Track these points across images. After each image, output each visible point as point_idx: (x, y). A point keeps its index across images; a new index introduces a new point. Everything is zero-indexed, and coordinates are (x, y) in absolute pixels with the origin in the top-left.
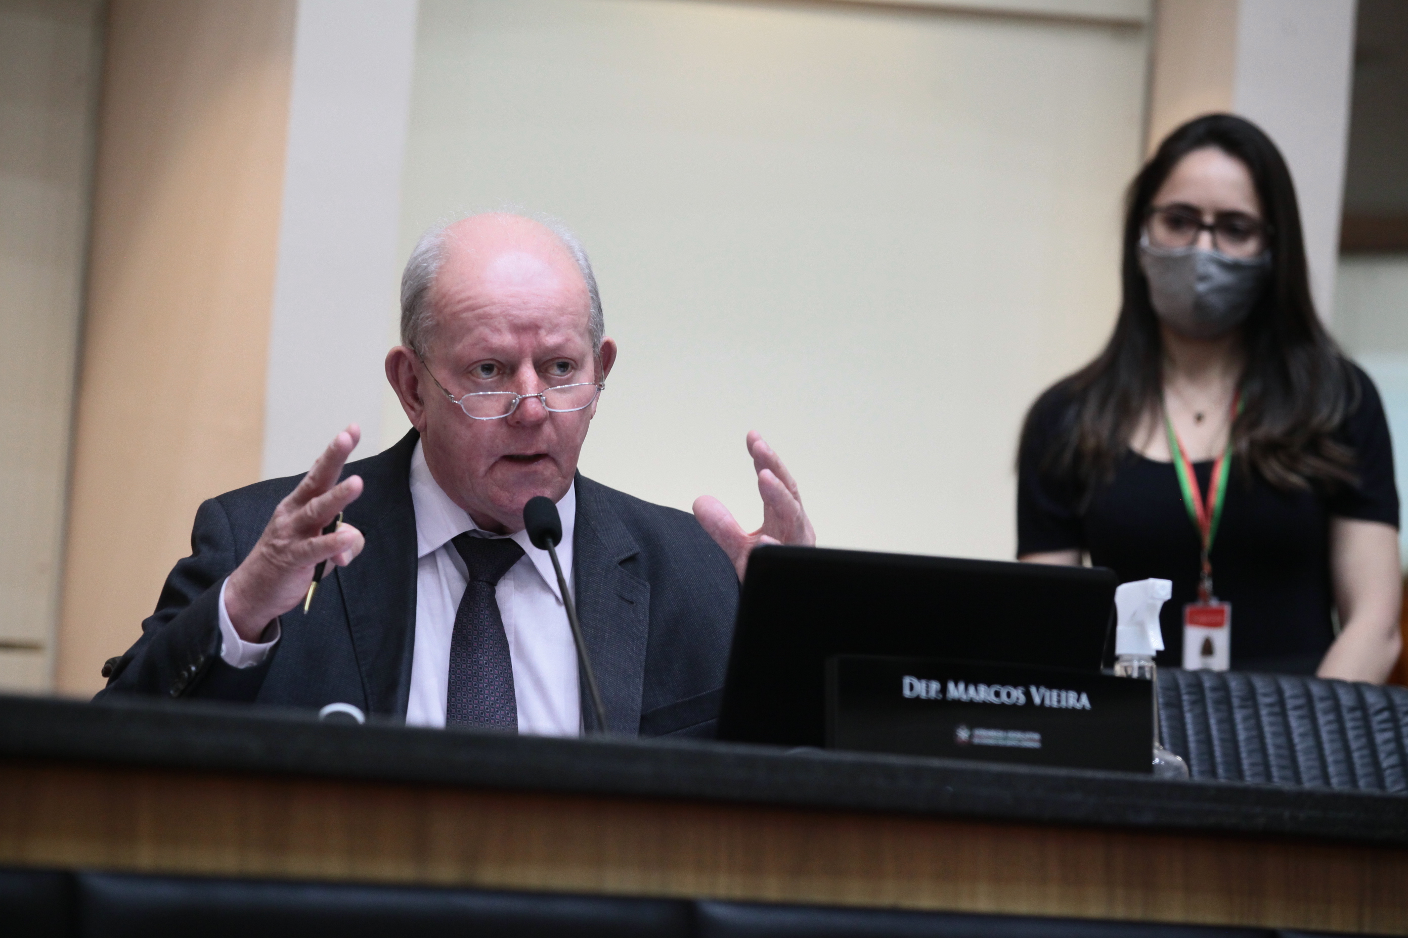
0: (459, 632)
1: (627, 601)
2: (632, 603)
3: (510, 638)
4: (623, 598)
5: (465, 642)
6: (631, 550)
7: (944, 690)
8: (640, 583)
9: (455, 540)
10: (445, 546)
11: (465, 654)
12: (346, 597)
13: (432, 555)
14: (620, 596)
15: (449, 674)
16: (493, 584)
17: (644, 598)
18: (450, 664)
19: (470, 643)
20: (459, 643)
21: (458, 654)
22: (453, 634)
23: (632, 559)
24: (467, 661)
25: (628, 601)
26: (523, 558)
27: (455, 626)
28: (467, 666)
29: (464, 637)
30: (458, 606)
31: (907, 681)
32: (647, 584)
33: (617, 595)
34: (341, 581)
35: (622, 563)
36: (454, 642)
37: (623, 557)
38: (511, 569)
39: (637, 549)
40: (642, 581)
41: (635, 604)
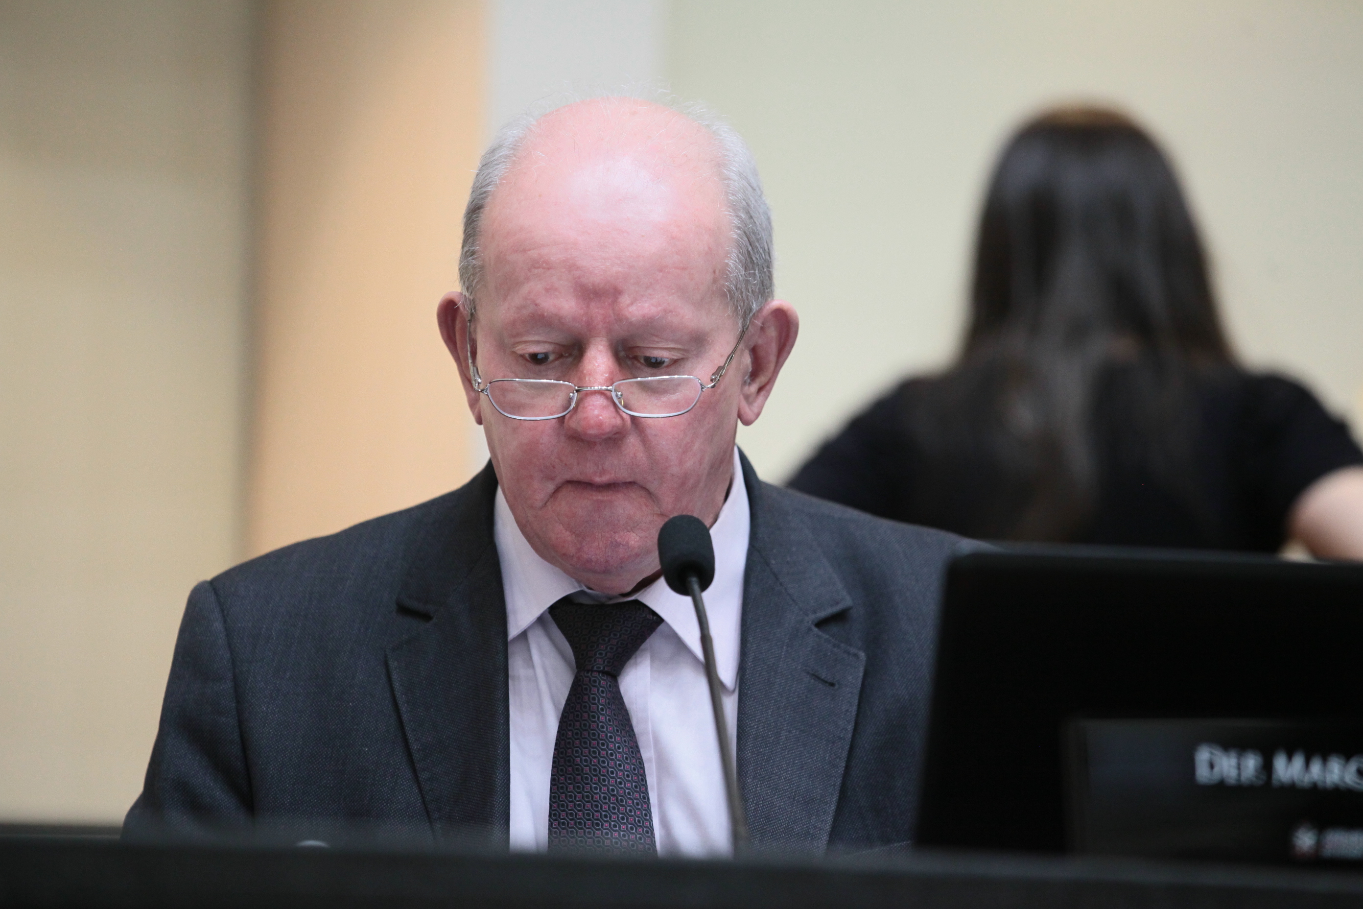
0: (562, 753)
1: (824, 682)
2: (832, 685)
3: (648, 754)
4: (817, 678)
5: (570, 769)
6: (837, 603)
7: (1267, 767)
8: (849, 653)
9: (553, 610)
10: (540, 620)
11: (571, 786)
12: (405, 717)
13: (524, 635)
14: (813, 675)
15: (549, 820)
16: (614, 673)
17: (853, 677)
18: (550, 804)
19: (577, 769)
20: (562, 770)
21: (562, 788)
22: (554, 757)
23: (840, 617)
24: (575, 796)
25: (826, 682)
26: (661, 627)
27: (556, 744)
28: (575, 805)
29: (569, 761)
30: (561, 713)
31: (1203, 755)
32: (862, 655)
33: (808, 673)
34: (398, 694)
35: (821, 624)
36: (555, 770)
37: (822, 614)
38: (643, 646)
39: (848, 602)
40: (853, 650)
41: (837, 687)
